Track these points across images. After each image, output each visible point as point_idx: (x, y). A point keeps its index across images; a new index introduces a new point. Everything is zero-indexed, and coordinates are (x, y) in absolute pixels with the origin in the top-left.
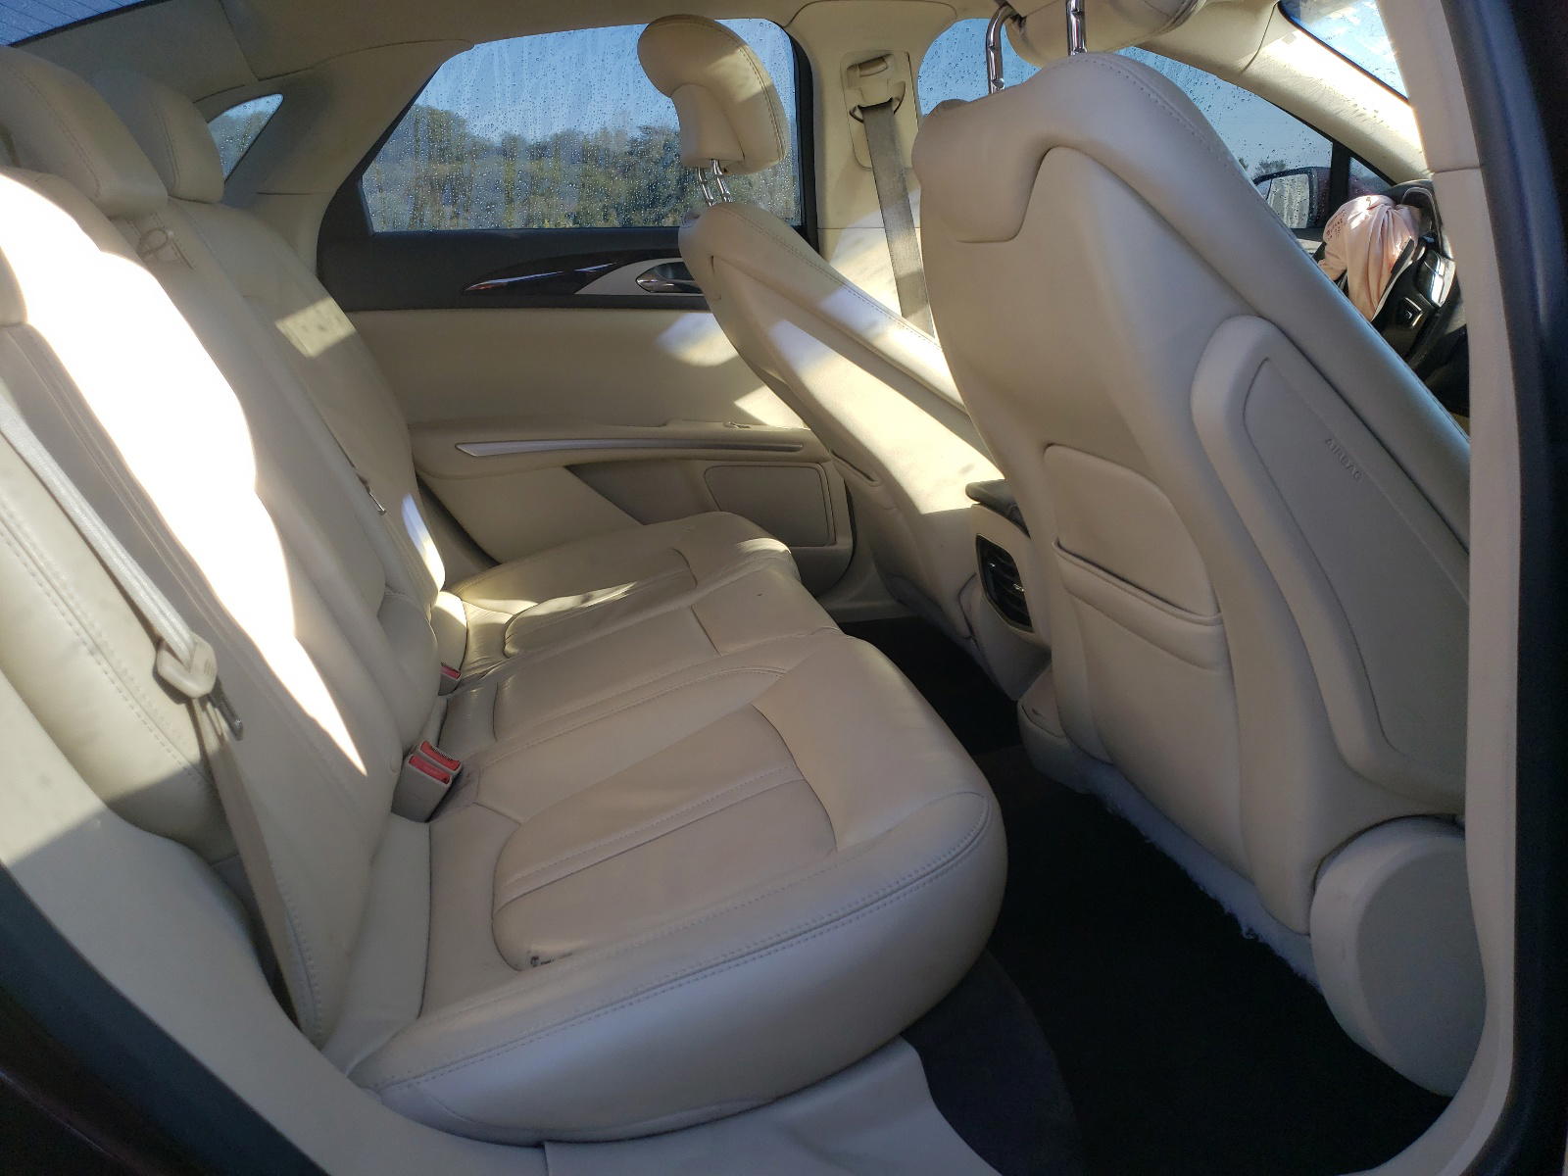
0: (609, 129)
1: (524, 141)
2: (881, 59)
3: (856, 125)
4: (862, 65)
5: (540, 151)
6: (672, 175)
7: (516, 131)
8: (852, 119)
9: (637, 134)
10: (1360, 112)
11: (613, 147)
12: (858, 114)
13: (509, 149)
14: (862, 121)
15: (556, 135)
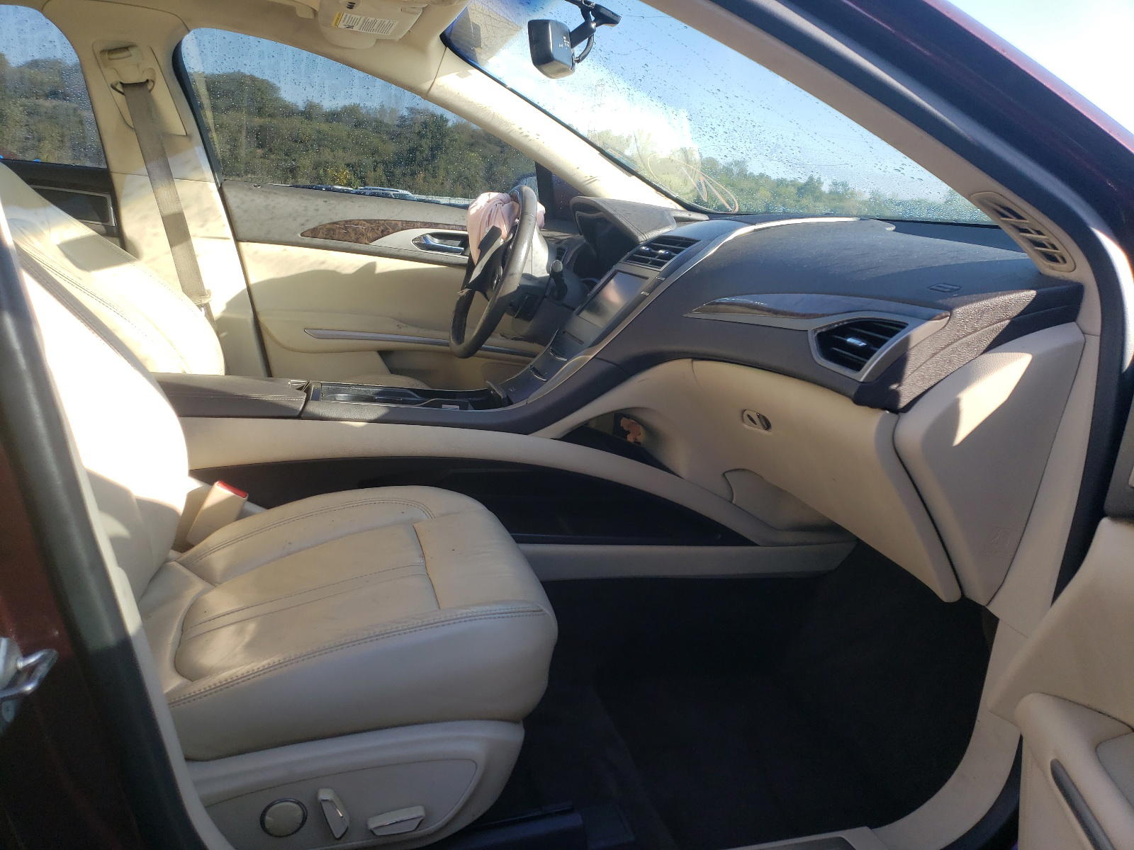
0: (385, 107)
1: (321, 108)
2: (126, 48)
3: (119, 97)
4: (111, 51)
5: (333, 116)
6: (426, 144)
7: (316, 101)
8: (113, 91)
9: (406, 113)
10: (524, 134)
11: (387, 120)
12: (119, 87)
13: (309, 113)
14: (123, 94)
15: (345, 106)
